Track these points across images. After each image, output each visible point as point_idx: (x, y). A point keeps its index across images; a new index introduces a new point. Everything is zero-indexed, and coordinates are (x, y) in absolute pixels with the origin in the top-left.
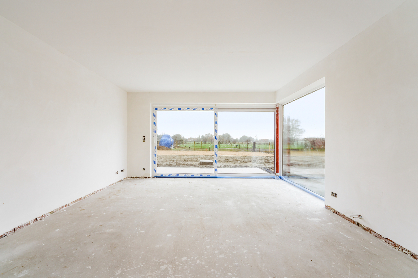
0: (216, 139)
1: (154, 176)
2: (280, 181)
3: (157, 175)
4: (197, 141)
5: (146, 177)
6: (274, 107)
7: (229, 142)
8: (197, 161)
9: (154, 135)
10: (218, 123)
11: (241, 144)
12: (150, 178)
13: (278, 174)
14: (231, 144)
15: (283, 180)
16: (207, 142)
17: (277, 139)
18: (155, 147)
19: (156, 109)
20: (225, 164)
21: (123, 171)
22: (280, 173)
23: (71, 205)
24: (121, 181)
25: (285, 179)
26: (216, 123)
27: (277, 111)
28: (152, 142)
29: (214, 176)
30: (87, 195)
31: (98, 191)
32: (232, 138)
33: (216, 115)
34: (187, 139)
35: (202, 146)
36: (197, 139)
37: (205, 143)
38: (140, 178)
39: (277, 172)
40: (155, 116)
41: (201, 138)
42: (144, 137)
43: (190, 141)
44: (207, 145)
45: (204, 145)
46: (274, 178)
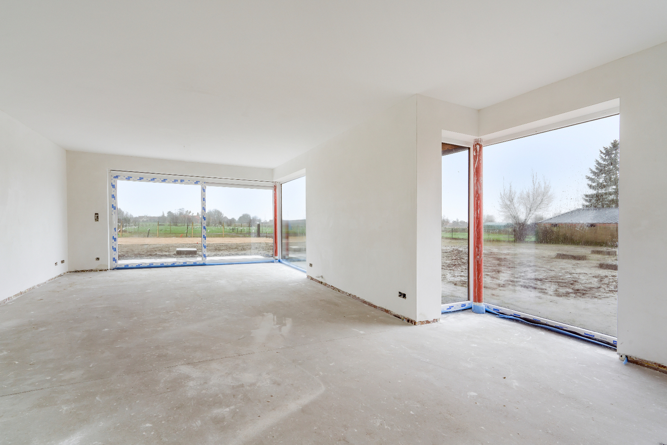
0: (204, 218)
1: (114, 267)
2: (279, 264)
3: (118, 266)
4: (160, 221)
5: (100, 269)
6: (272, 185)
7: (220, 223)
8: (170, 251)
9: (113, 213)
10: (206, 199)
11: (239, 226)
12: (108, 271)
13: (277, 257)
14: (223, 225)
15: (282, 263)
16: (179, 223)
17: (275, 220)
18: (115, 229)
19: (117, 177)
20: (213, 253)
21: (63, 262)
22: (279, 257)
23: (15, 298)
24: (61, 276)
25: (284, 262)
26: (204, 199)
27: (275, 190)
28: (109, 221)
29: (202, 263)
30: (28, 290)
31: (38, 285)
32: (225, 217)
33: (204, 190)
34: (136, 218)
35: (172, 229)
36: (159, 218)
37: (176, 225)
38: (91, 270)
39: (276, 254)
40: (113, 186)
41: (166, 215)
42: (97, 215)
43: (143, 221)
44: (182, 228)
45: (174, 227)
46: (273, 262)
